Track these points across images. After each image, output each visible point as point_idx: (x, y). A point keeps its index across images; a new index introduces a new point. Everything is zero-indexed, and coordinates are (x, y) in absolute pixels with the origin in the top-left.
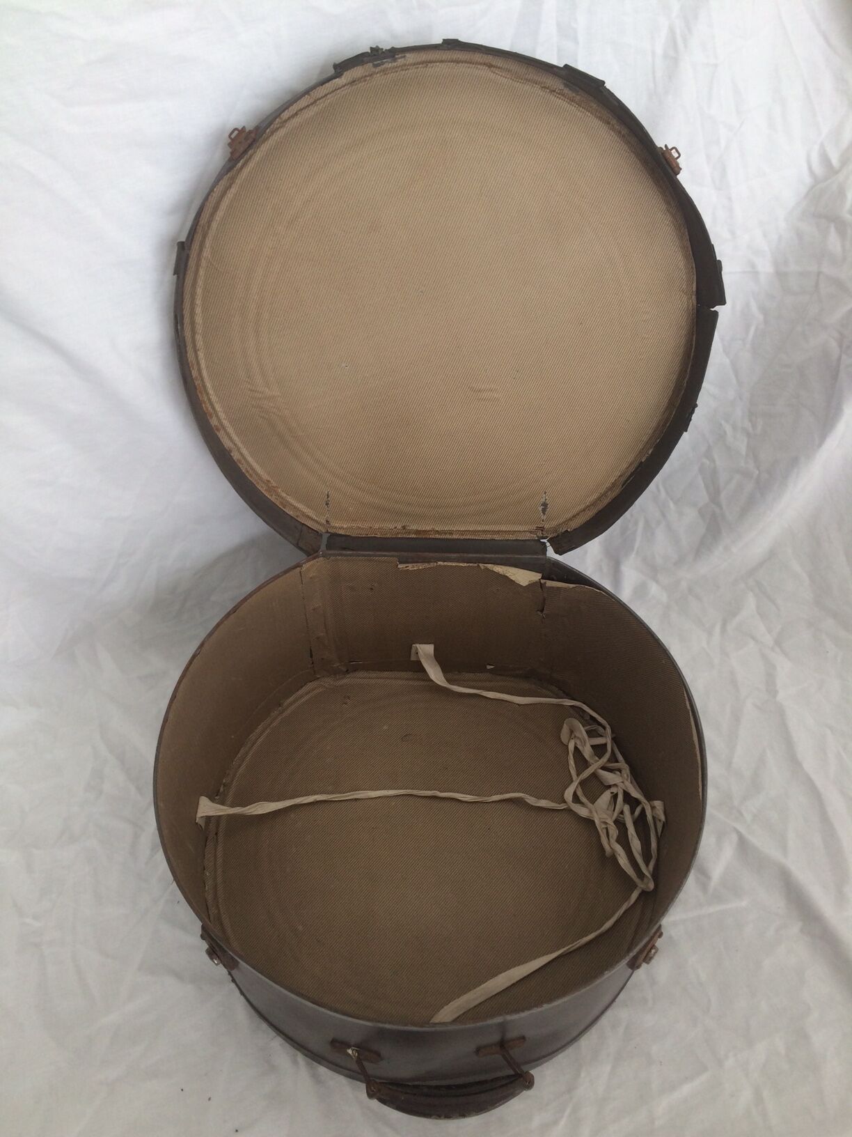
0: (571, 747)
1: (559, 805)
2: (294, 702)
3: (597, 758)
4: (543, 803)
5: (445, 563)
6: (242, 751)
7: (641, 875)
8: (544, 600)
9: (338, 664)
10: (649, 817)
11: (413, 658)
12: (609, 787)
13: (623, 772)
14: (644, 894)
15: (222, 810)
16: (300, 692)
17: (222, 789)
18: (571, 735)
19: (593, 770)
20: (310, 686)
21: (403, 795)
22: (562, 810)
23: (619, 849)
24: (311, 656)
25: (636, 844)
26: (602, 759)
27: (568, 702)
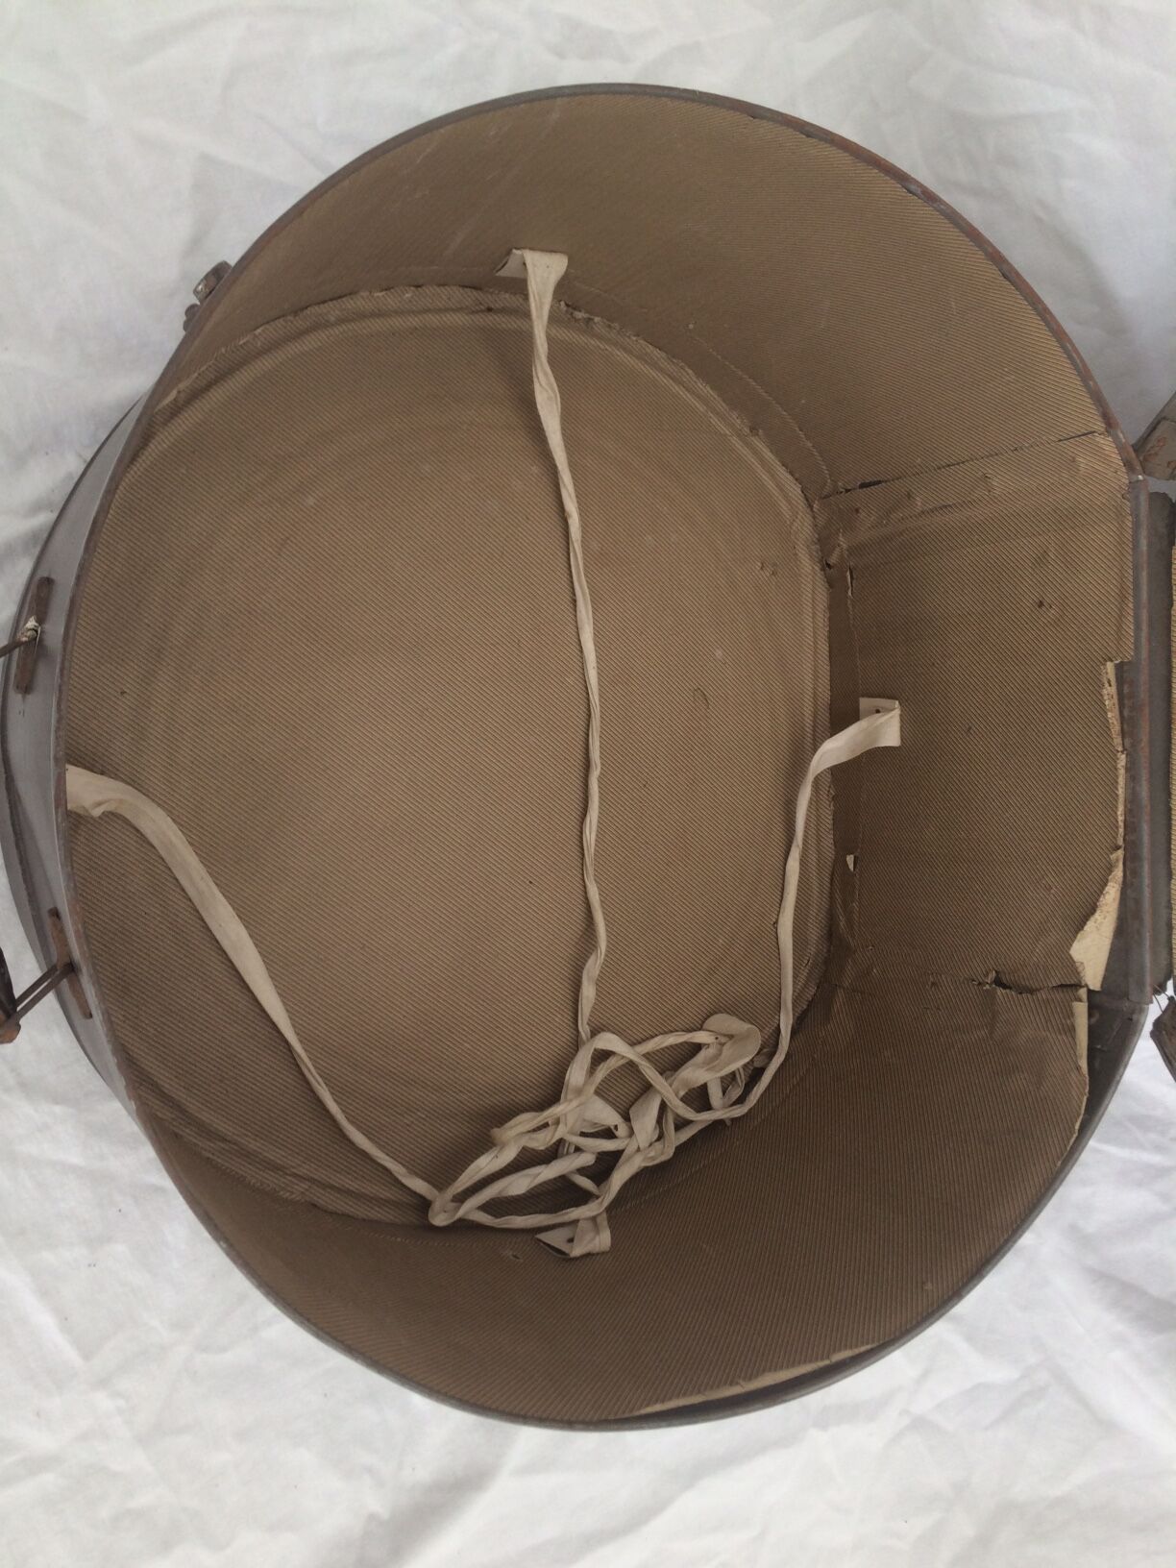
0: (700, 1037)
1: (585, 1022)
2: (762, 461)
3: (682, 1093)
4: (588, 992)
5: (1122, 772)
6: (657, 353)
7: (461, 1198)
8: (1031, 991)
9: (845, 546)
10: (575, 1213)
11: (865, 703)
12: (627, 1118)
13: (658, 1146)
14: (424, 1205)
15: (540, 308)
16: (782, 472)
17: (579, 315)
18: (725, 1035)
19: (658, 1087)
20: (795, 490)
21: (588, 700)
22: (578, 1031)
23: (508, 1155)
24: (863, 486)
25: (519, 1185)
26: (681, 1104)
27: (786, 1022)
